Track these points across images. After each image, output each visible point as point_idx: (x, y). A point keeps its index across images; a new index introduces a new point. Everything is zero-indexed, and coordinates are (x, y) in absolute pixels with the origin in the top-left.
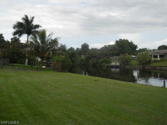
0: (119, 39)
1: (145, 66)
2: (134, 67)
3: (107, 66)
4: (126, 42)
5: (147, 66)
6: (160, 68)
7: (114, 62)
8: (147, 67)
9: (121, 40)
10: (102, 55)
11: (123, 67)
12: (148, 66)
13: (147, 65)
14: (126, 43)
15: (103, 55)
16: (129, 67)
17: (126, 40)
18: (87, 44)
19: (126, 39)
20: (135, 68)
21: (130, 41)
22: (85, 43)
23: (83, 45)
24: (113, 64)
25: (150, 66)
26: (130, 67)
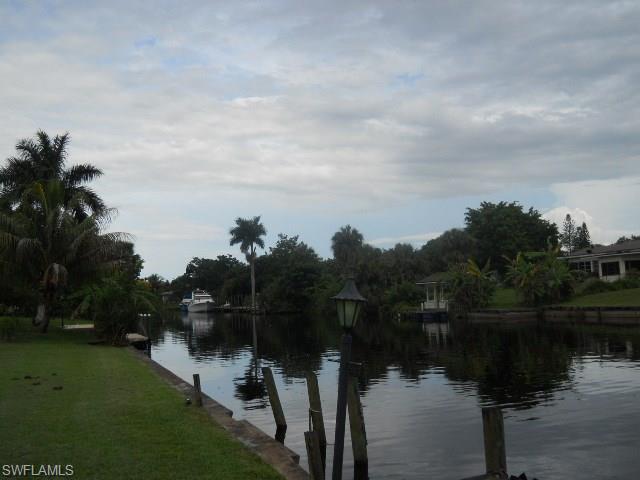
0: (482, 205)
1: (544, 310)
2: (497, 315)
3: (405, 315)
4: (508, 216)
5: (551, 309)
6: (600, 318)
7: (431, 298)
8: (552, 313)
9: (487, 206)
10: (401, 270)
11: (460, 317)
12: (557, 309)
13: (553, 306)
14: (508, 219)
15: (404, 272)
16: (479, 314)
17: (511, 206)
18: (355, 232)
19: (509, 201)
20: (500, 318)
21: (525, 211)
22: (344, 227)
23: (338, 234)
24: (430, 305)
25: (561, 309)
26: (484, 315)
